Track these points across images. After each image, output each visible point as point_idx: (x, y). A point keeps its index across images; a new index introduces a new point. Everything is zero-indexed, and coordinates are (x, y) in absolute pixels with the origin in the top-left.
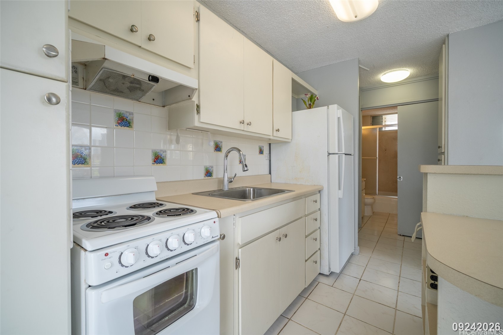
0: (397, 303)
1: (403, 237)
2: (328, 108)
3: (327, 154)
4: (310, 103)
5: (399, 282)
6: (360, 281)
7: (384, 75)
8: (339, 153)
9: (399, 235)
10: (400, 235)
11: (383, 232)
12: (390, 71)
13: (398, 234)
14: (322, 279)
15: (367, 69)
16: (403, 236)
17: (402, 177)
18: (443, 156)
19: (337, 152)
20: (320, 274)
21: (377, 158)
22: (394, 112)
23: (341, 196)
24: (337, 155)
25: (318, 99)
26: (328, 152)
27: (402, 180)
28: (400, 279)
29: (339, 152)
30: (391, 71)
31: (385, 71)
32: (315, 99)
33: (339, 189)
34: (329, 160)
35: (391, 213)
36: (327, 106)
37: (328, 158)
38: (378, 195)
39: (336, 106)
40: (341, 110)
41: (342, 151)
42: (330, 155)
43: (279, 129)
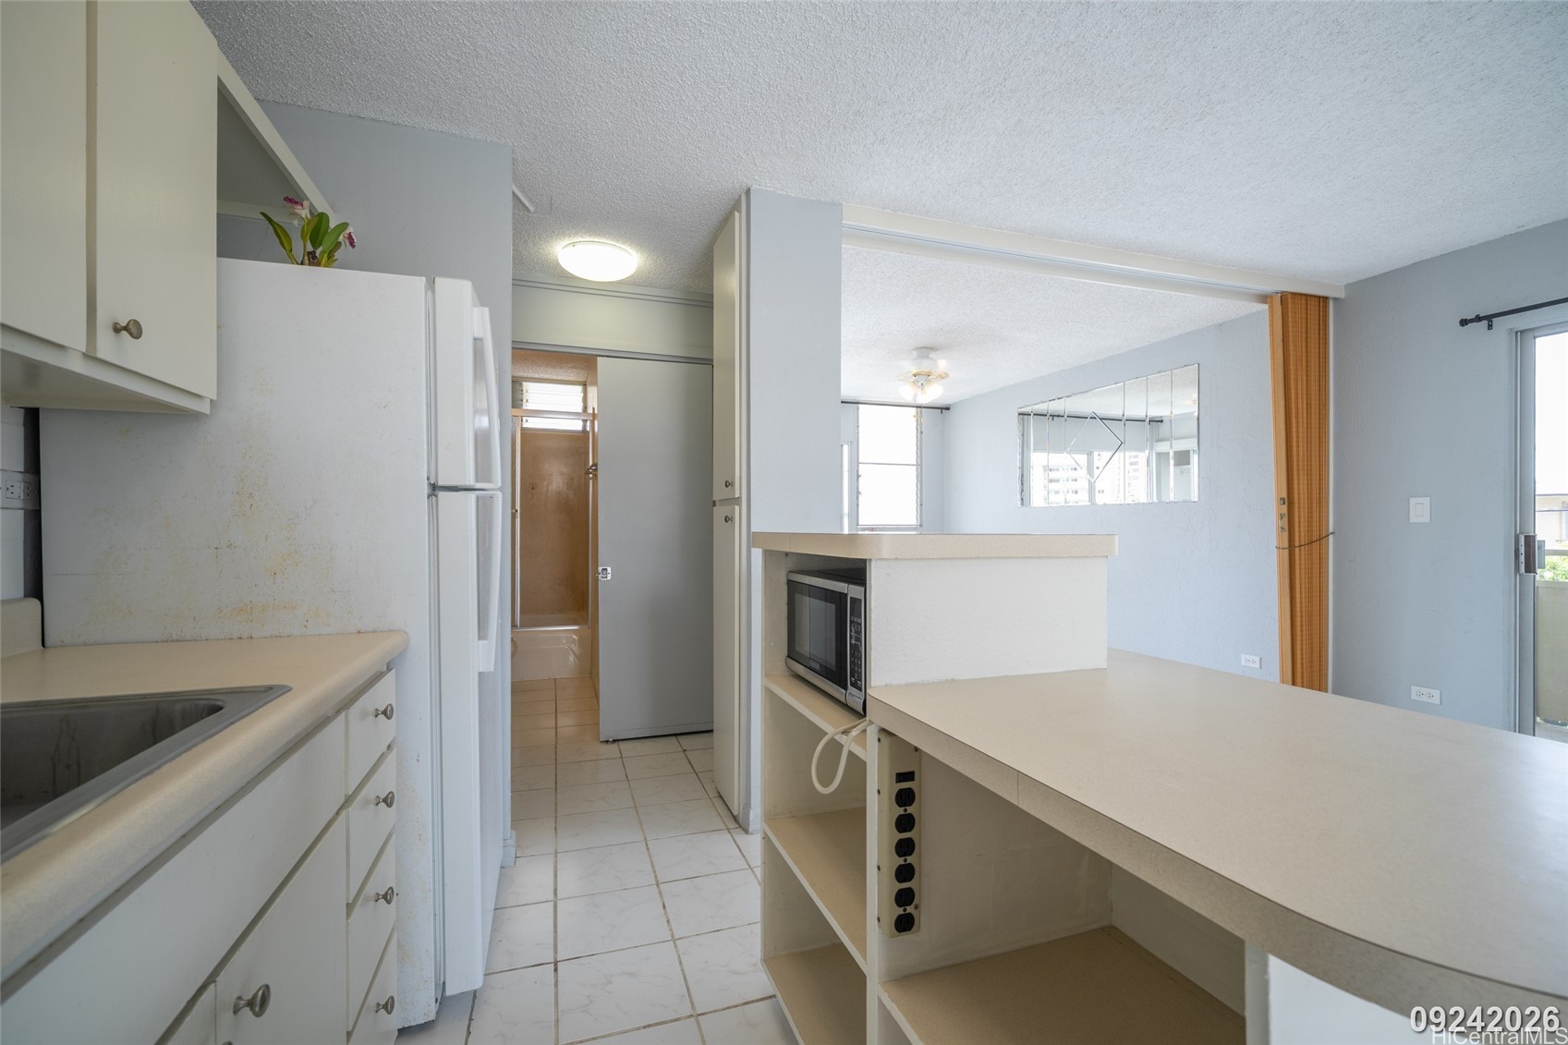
1: (615, 746)
2: (431, 285)
3: (425, 490)
4: (310, 248)
5: (664, 907)
6: (556, 969)
7: (571, 247)
8: (478, 485)
9: (602, 742)
10: (607, 742)
11: (558, 746)
12: (588, 239)
13: (601, 740)
15: (527, 204)
16: (614, 741)
17: (609, 569)
18: (737, 508)
19: (469, 481)
21: (517, 511)
22: (555, 377)
23: (487, 664)
24: (473, 495)
25: (352, 244)
26: (428, 479)
27: (609, 578)
28: (661, 892)
29: (477, 481)
30: (591, 239)
31: (576, 234)
32: (341, 238)
34: (434, 512)
35: (557, 677)
36: (424, 278)
37: (430, 506)
38: (521, 626)
39: (466, 287)
40: (486, 310)
41: (489, 481)
42: (441, 494)
43: (136, 323)
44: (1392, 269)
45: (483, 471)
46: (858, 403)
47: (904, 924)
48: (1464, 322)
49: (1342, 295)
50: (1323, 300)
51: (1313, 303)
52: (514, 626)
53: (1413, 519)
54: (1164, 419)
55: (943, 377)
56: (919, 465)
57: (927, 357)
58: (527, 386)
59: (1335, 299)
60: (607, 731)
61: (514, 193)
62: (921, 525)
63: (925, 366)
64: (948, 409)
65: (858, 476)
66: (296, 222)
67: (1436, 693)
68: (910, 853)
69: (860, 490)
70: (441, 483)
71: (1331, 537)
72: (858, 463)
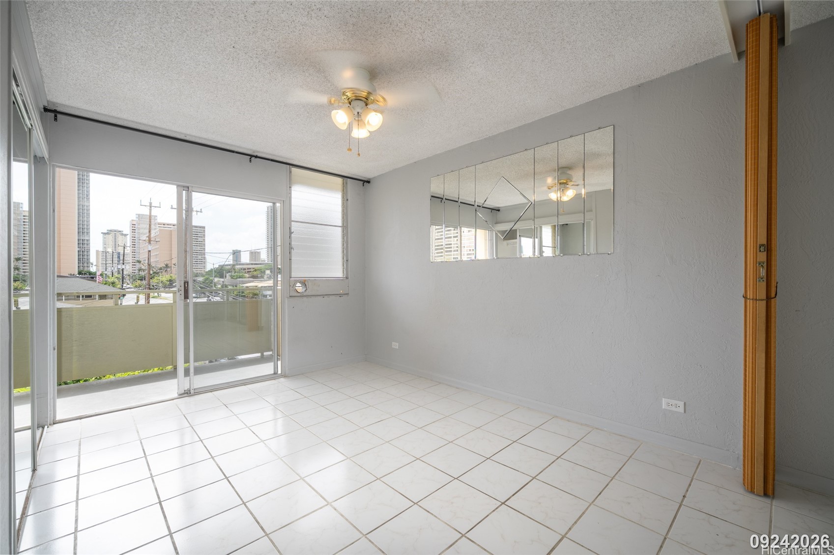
46: (290, 165)
54: (501, 209)
56: (345, 227)
62: (347, 278)
64: (368, 182)
72: (291, 221)
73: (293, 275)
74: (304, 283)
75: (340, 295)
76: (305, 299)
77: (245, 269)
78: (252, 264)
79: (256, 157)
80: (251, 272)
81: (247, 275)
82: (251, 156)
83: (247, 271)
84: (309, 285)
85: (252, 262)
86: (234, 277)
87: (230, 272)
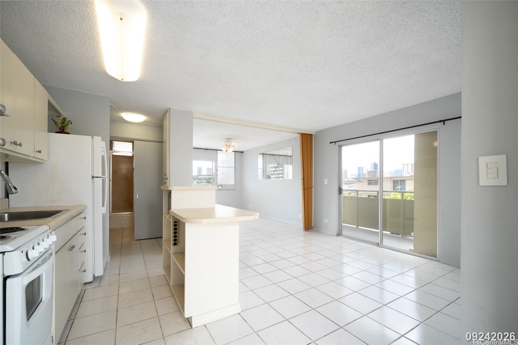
0: (148, 275)
1: (139, 241)
2: (92, 138)
3: (91, 177)
4: (63, 125)
5: (146, 266)
6: (119, 275)
7: (125, 115)
8: (102, 177)
9: (135, 240)
10: (137, 240)
14: (88, 287)
15: (114, 106)
16: (139, 240)
17: (137, 195)
18: (167, 180)
19: (101, 176)
20: (85, 284)
21: (111, 180)
23: (104, 212)
24: (101, 179)
25: (72, 123)
26: (92, 175)
27: (137, 197)
28: (145, 264)
29: (102, 176)
32: (69, 123)
33: (103, 206)
34: (93, 182)
35: (123, 227)
36: (91, 136)
37: (92, 181)
38: (112, 213)
39: (100, 138)
40: (104, 142)
41: (105, 175)
42: (95, 178)
43: (40, 151)
44: (328, 127)
45: (103, 173)
46: (217, 150)
47: (175, 244)
48: (330, 143)
49: (315, 134)
50: (311, 135)
51: (309, 136)
52: (110, 213)
53: (325, 184)
55: (233, 146)
56: (235, 168)
57: (229, 141)
58: (114, 142)
59: (314, 135)
60: (136, 237)
61: (110, 105)
62: (235, 184)
63: (228, 144)
64: (243, 152)
65: (217, 170)
66: (59, 121)
67: (328, 220)
68: (176, 233)
69: (218, 174)
70: (94, 176)
71: (313, 187)
72: (217, 167)
73: (218, 183)
74: (221, 186)
75: (233, 190)
76: (221, 191)
77: (204, 178)
78: (208, 175)
79: (207, 149)
80: (207, 179)
81: (205, 181)
82: (206, 149)
83: (205, 179)
84: (223, 186)
85: (208, 174)
86: (198, 183)
87: (196, 179)
